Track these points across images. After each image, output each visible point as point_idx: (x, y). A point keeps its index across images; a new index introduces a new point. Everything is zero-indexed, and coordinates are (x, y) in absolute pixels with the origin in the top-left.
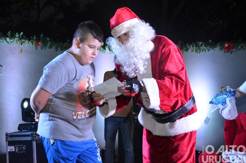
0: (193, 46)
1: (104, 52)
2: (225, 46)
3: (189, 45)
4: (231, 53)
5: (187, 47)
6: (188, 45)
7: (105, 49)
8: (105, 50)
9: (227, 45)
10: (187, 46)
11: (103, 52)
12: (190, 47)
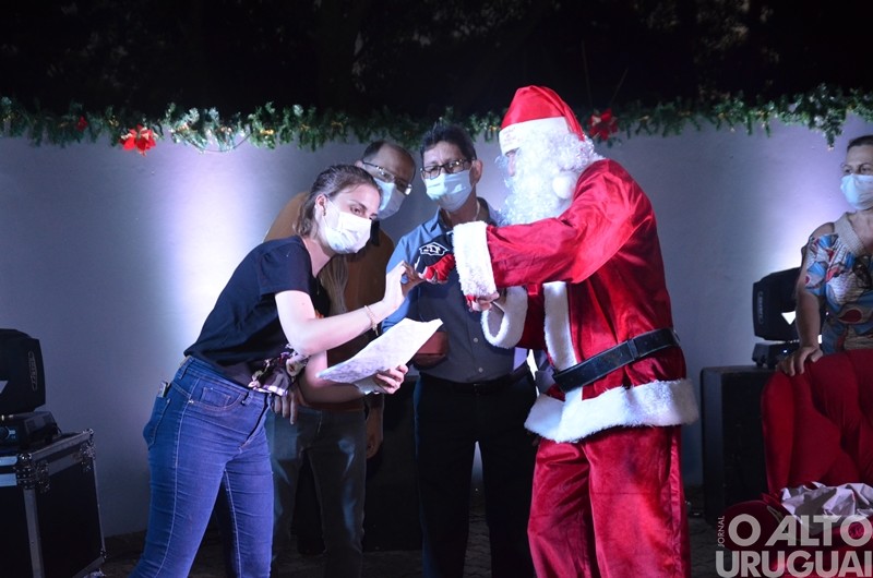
0: (491, 124)
1: (200, 145)
2: (591, 122)
3: (479, 120)
4: (610, 145)
5: (472, 126)
6: (477, 120)
7: (202, 134)
8: (205, 137)
9: (597, 120)
10: (473, 123)
11: (196, 145)
12: (482, 127)
